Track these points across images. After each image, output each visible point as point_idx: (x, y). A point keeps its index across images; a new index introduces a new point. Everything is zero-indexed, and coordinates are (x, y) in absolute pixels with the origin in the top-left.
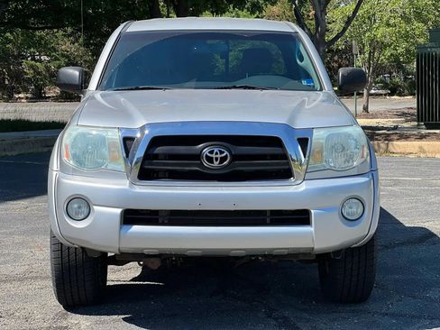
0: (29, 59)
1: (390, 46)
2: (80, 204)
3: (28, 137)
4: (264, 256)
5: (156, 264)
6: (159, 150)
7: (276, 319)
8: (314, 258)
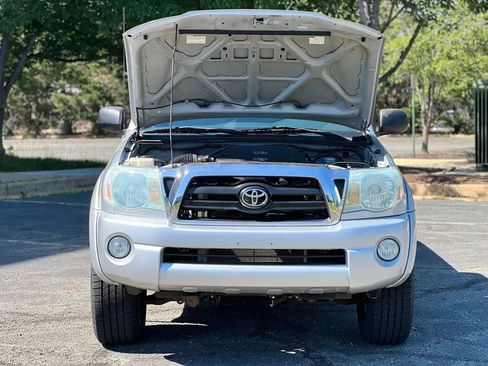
0: (59, 91)
1: (451, 80)
2: (121, 243)
3: (61, 177)
4: (301, 295)
5: (195, 302)
6: (199, 190)
7: (313, 359)
8: (350, 297)
